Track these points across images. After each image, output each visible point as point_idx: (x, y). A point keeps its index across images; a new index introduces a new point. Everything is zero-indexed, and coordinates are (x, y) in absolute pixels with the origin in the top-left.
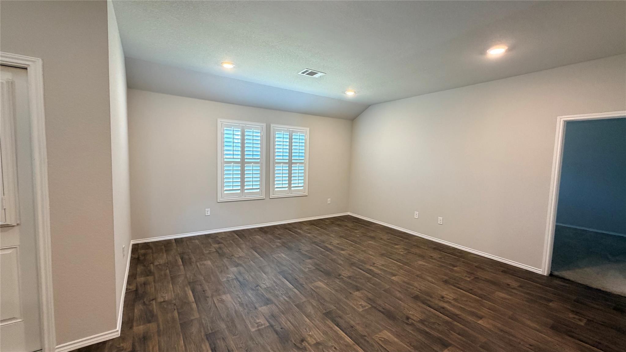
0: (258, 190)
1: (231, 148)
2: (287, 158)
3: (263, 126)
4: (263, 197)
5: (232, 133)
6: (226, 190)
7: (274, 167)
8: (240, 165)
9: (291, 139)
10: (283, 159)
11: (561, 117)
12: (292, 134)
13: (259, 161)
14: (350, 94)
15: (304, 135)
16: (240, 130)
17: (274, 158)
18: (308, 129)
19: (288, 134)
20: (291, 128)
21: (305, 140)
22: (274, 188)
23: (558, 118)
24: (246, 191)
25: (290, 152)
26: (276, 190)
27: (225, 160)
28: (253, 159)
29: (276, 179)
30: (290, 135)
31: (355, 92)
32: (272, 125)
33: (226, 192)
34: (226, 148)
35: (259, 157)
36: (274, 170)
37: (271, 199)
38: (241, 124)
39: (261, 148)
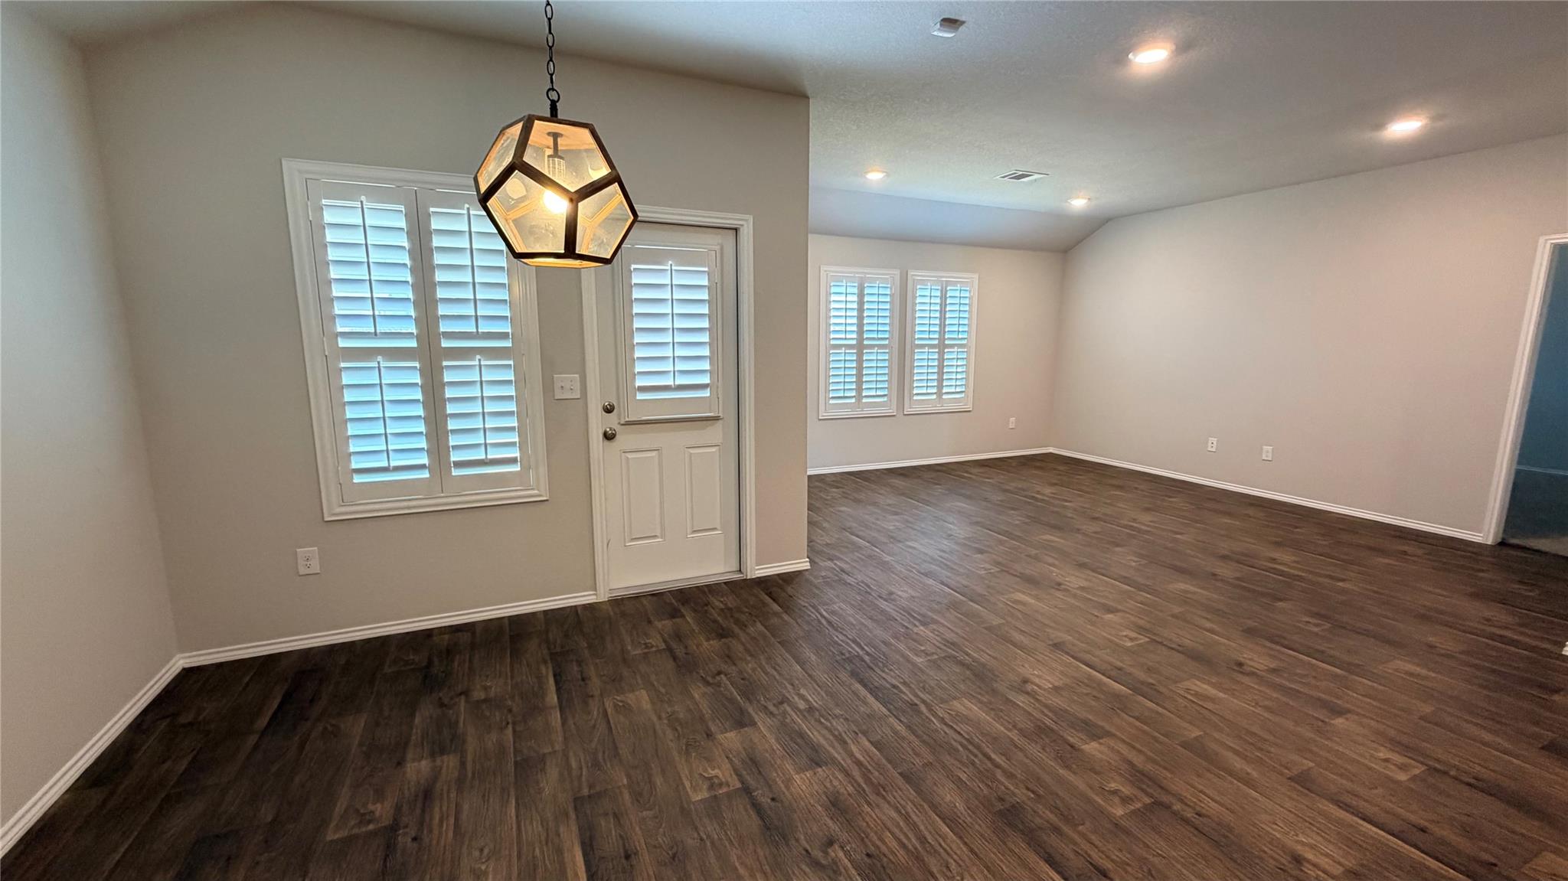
0: (885, 399)
1: (842, 321)
2: (936, 336)
3: (895, 274)
4: (893, 411)
5: (845, 292)
6: (833, 398)
7: (913, 353)
8: (855, 351)
9: (944, 297)
10: (930, 339)
11: (1547, 237)
12: (946, 288)
13: (887, 342)
14: (1079, 204)
15: (968, 289)
16: (856, 285)
17: (913, 337)
18: (976, 276)
19: (940, 288)
20: (946, 277)
21: (970, 298)
22: (911, 395)
23: (1542, 240)
24: (864, 400)
25: (943, 325)
26: (915, 398)
27: (832, 342)
28: (879, 339)
29: (915, 371)
30: (942, 291)
31: (1089, 199)
32: (911, 273)
33: (832, 402)
34: (833, 321)
35: (887, 336)
36: (913, 360)
37: (906, 417)
38: (858, 273)
39: (891, 317)
